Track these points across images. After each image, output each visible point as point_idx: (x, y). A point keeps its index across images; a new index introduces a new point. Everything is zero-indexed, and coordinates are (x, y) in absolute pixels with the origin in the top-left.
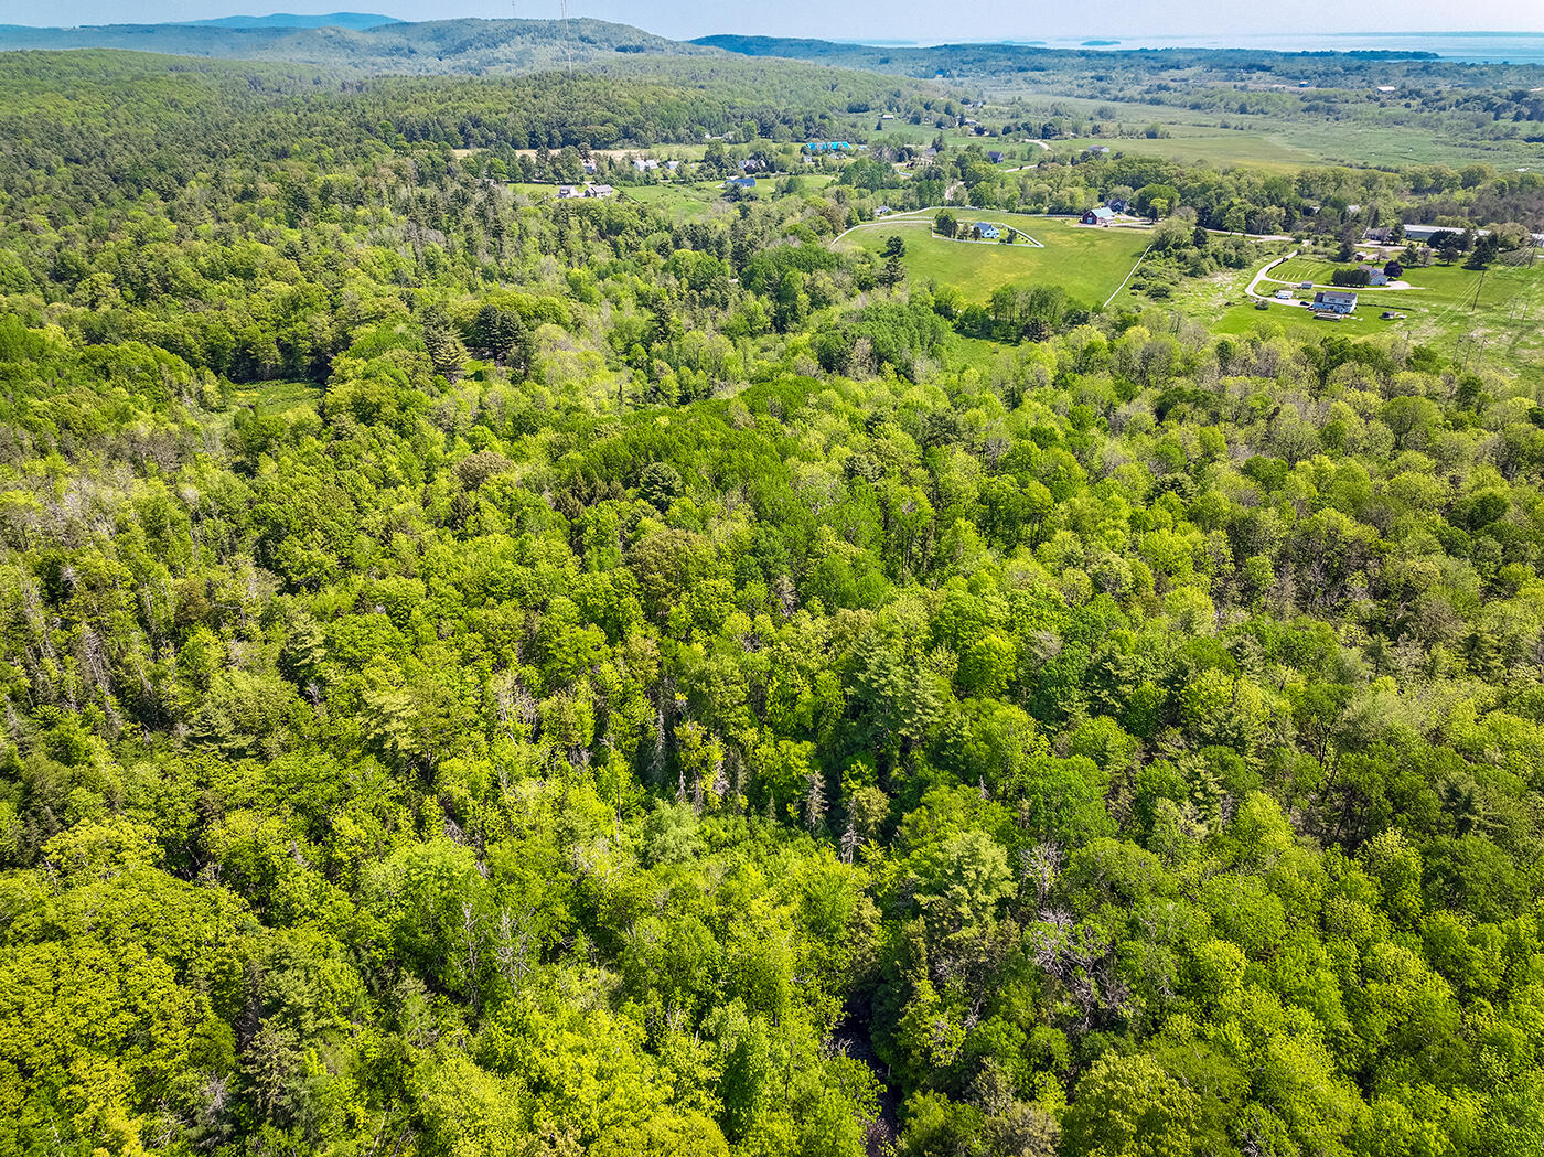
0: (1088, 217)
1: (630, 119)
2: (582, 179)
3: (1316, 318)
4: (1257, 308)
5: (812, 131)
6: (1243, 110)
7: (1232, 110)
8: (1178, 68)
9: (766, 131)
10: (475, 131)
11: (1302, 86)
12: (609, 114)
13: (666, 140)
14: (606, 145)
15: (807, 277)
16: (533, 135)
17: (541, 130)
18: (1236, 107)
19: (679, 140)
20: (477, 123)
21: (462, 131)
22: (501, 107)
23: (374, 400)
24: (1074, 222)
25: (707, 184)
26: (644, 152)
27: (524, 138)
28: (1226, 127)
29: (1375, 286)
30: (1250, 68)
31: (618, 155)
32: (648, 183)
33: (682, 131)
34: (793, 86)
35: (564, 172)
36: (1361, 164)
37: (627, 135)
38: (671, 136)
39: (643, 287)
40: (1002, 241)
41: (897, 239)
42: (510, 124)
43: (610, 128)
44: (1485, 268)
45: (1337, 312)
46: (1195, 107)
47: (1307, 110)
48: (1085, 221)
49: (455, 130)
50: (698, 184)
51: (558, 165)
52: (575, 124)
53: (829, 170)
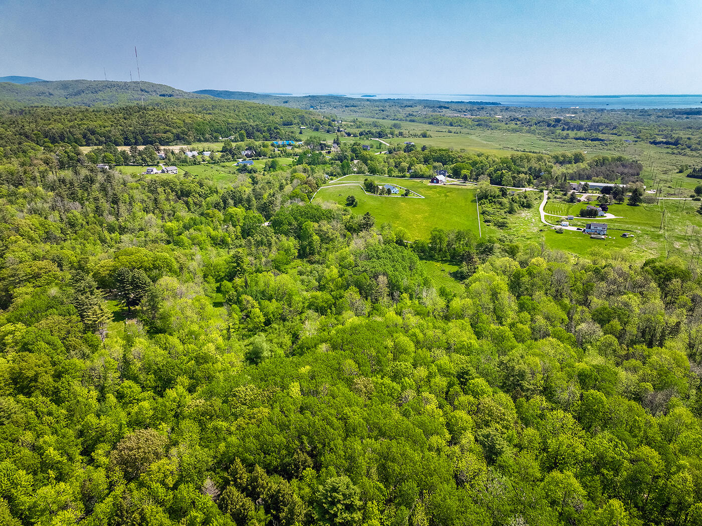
0: (434, 180)
1: (180, 130)
2: (158, 163)
3: (592, 238)
4: (557, 232)
5: (273, 135)
6: (451, 125)
9: (249, 135)
10: (92, 137)
12: (168, 128)
13: (199, 141)
14: (167, 144)
15: (316, 225)
16: (126, 138)
17: (130, 136)
18: (448, 123)
19: (206, 140)
20: (93, 132)
21: (84, 136)
22: (106, 124)
24: (427, 182)
25: (227, 164)
26: (190, 147)
27: (121, 139)
29: (600, 217)
30: (440, 107)
31: (176, 149)
32: (195, 164)
33: (207, 136)
34: (253, 113)
35: (148, 159)
36: (522, 150)
37: (179, 138)
38: (202, 139)
40: (402, 195)
41: (352, 197)
42: (113, 133)
43: (169, 135)
44: (638, 205)
45: (599, 234)
48: (432, 182)
49: (80, 136)
50: (222, 164)
51: (144, 156)
52: (149, 133)
53: (289, 155)
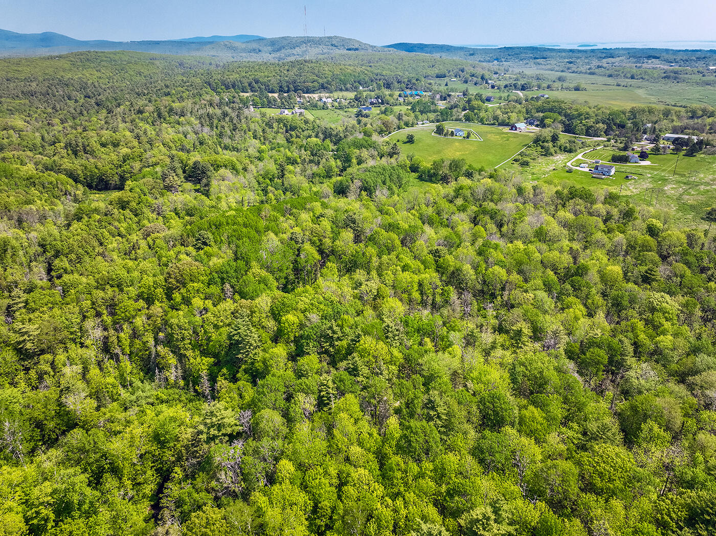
0: (513, 127)
1: (325, 80)
2: (294, 107)
3: (593, 177)
4: (567, 172)
5: (409, 86)
6: (632, 77)
7: (627, 78)
8: (613, 57)
9: (388, 86)
10: (256, 85)
11: (672, 66)
12: (316, 78)
13: (341, 90)
14: (313, 92)
15: (358, 151)
16: (281, 87)
17: (284, 85)
19: (347, 90)
20: (257, 82)
21: (250, 85)
22: (270, 75)
23: (126, 199)
24: (506, 129)
25: (350, 110)
26: (327, 95)
27: (277, 88)
28: (619, 86)
29: (633, 163)
30: (649, 57)
31: (315, 96)
32: (324, 109)
33: (348, 86)
34: (414, 66)
35: (286, 103)
36: (673, 104)
37: (323, 87)
38: (343, 88)
39: (289, 154)
40: (464, 137)
41: (412, 136)
42: (271, 82)
43: (316, 84)
44: (695, 156)
45: (604, 175)
46: (610, 76)
47: (665, 77)
48: (512, 129)
49: (247, 84)
50: (346, 109)
51: (283, 100)
52: (300, 82)
53: (408, 104)
